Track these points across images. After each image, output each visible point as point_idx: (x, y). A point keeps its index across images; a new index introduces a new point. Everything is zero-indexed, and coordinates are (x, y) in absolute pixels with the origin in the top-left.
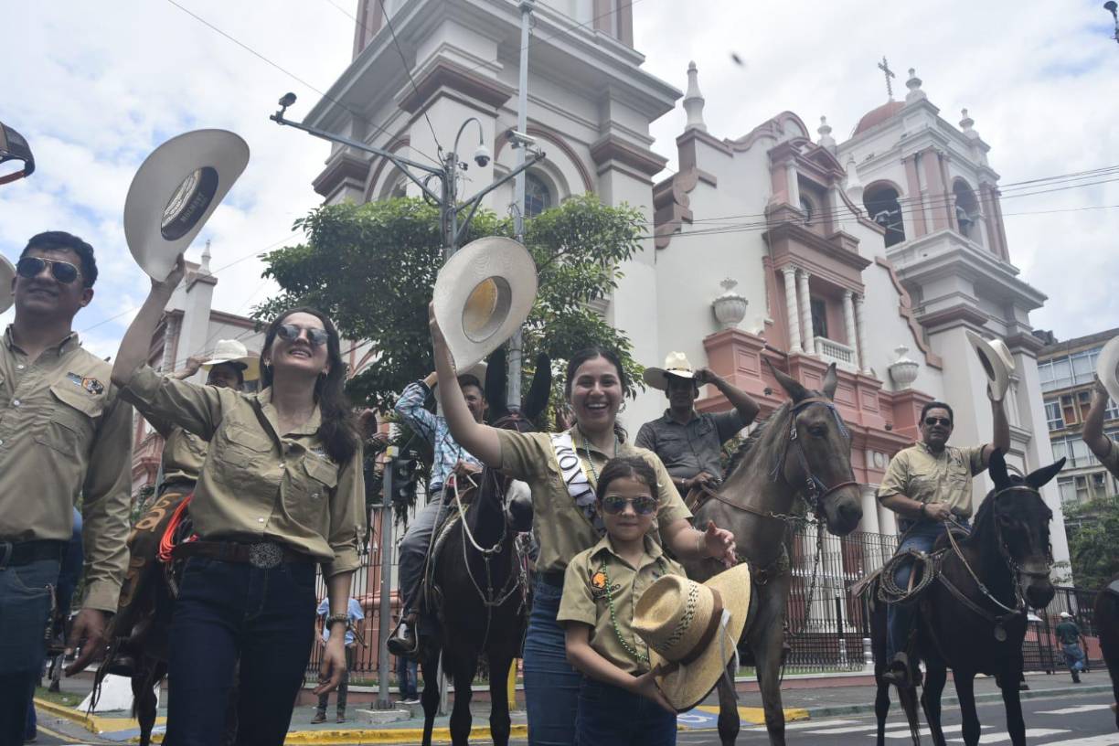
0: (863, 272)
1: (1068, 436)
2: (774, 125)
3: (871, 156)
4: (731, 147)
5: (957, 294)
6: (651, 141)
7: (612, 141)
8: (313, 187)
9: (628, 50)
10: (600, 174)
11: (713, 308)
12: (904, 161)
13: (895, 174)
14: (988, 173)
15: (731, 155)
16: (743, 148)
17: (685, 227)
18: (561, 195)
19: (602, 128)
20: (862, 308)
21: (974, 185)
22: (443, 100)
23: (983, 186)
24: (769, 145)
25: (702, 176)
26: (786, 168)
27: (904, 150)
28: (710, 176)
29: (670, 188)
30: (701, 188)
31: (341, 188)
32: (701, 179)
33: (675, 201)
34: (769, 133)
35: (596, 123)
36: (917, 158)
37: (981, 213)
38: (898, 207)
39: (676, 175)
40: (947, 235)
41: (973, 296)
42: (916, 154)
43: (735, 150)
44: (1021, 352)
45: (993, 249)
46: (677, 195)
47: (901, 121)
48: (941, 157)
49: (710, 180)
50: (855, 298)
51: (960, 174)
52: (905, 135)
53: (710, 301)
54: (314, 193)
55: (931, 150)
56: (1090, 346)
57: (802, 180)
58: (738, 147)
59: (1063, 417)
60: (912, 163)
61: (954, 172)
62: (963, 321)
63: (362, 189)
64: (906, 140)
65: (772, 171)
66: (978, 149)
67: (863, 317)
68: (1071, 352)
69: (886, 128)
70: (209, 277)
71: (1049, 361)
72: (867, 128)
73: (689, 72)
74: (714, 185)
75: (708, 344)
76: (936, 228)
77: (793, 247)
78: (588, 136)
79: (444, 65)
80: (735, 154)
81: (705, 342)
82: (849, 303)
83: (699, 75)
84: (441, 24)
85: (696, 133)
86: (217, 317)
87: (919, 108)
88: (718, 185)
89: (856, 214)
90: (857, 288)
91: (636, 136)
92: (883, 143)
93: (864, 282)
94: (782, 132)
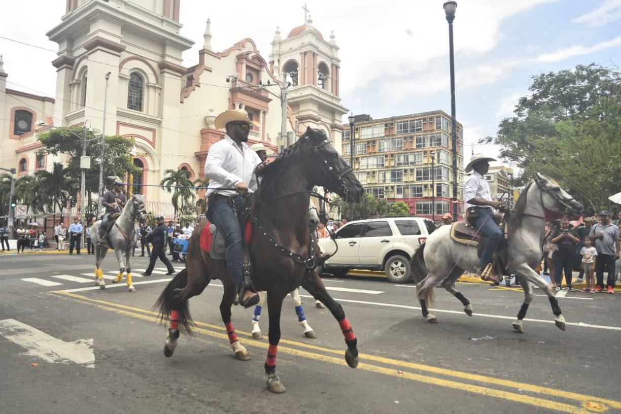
0: (269, 103)
1: (367, 157)
2: (241, 45)
3: (291, 49)
4: (220, 55)
5: (310, 110)
6: (181, 60)
7: (165, 63)
8: (51, 64)
9: (177, 24)
10: (161, 73)
11: (205, 118)
12: (301, 54)
13: (298, 58)
14: (336, 60)
15: (220, 59)
16: (225, 55)
17: (197, 88)
18: (146, 81)
19: (163, 56)
20: (267, 116)
21: (329, 64)
22: (99, 52)
23: (332, 65)
24: (237, 53)
25: (206, 68)
26: (242, 63)
27: (302, 49)
28: (209, 68)
29: (192, 73)
30: (205, 72)
31: (63, 68)
32: (205, 69)
33: (193, 79)
34: (238, 48)
35: (161, 54)
36: (305, 53)
37: (330, 76)
38: (297, 71)
39: (197, 66)
40: (310, 86)
41: (317, 110)
42: (305, 52)
43: (222, 56)
44: (335, 131)
45: (332, 92)
46: (194, 77)
47: (302, 36)
48: (314, 54)
49: (210, 70)
50: (264, 112)
51: (323, 60)
52: (302, 43)
53: (204, 116)
54: (52, 66)
55: (310, 51)
56: (379, 123)
57: (247, 67)
58: (223, 55)
59: (366, 150)
60: (303, 55)
61: (319, 59)
62: (311, 120)
63: (72, 69)
64: (303, 45)
65: (237, 64)
66: (334, 49)
67: (267, 120)
68: (373, 124)
69: (298, 38)
70: (5, 74)
71: (365, 127)
72: (293, 36)
73: (207, 22)
74: (211, 71)
75: (202, 132)
76: (307, 84)
77: (240, 96)
78: (158, 59)
79: (99, 39)
80: (222, 58)
81: (201, 131)
82: (261, 115)
83: (211, 25)
84: (98, 19)
85: (205, 51)
86: (9, 92)
87: (308, 33)
88: (213, 71)
89: (273, 78)
90: (265, 110)
91: (176, 59)
92: (296, 44)
93: (269, 107)
94: (244, 47)
